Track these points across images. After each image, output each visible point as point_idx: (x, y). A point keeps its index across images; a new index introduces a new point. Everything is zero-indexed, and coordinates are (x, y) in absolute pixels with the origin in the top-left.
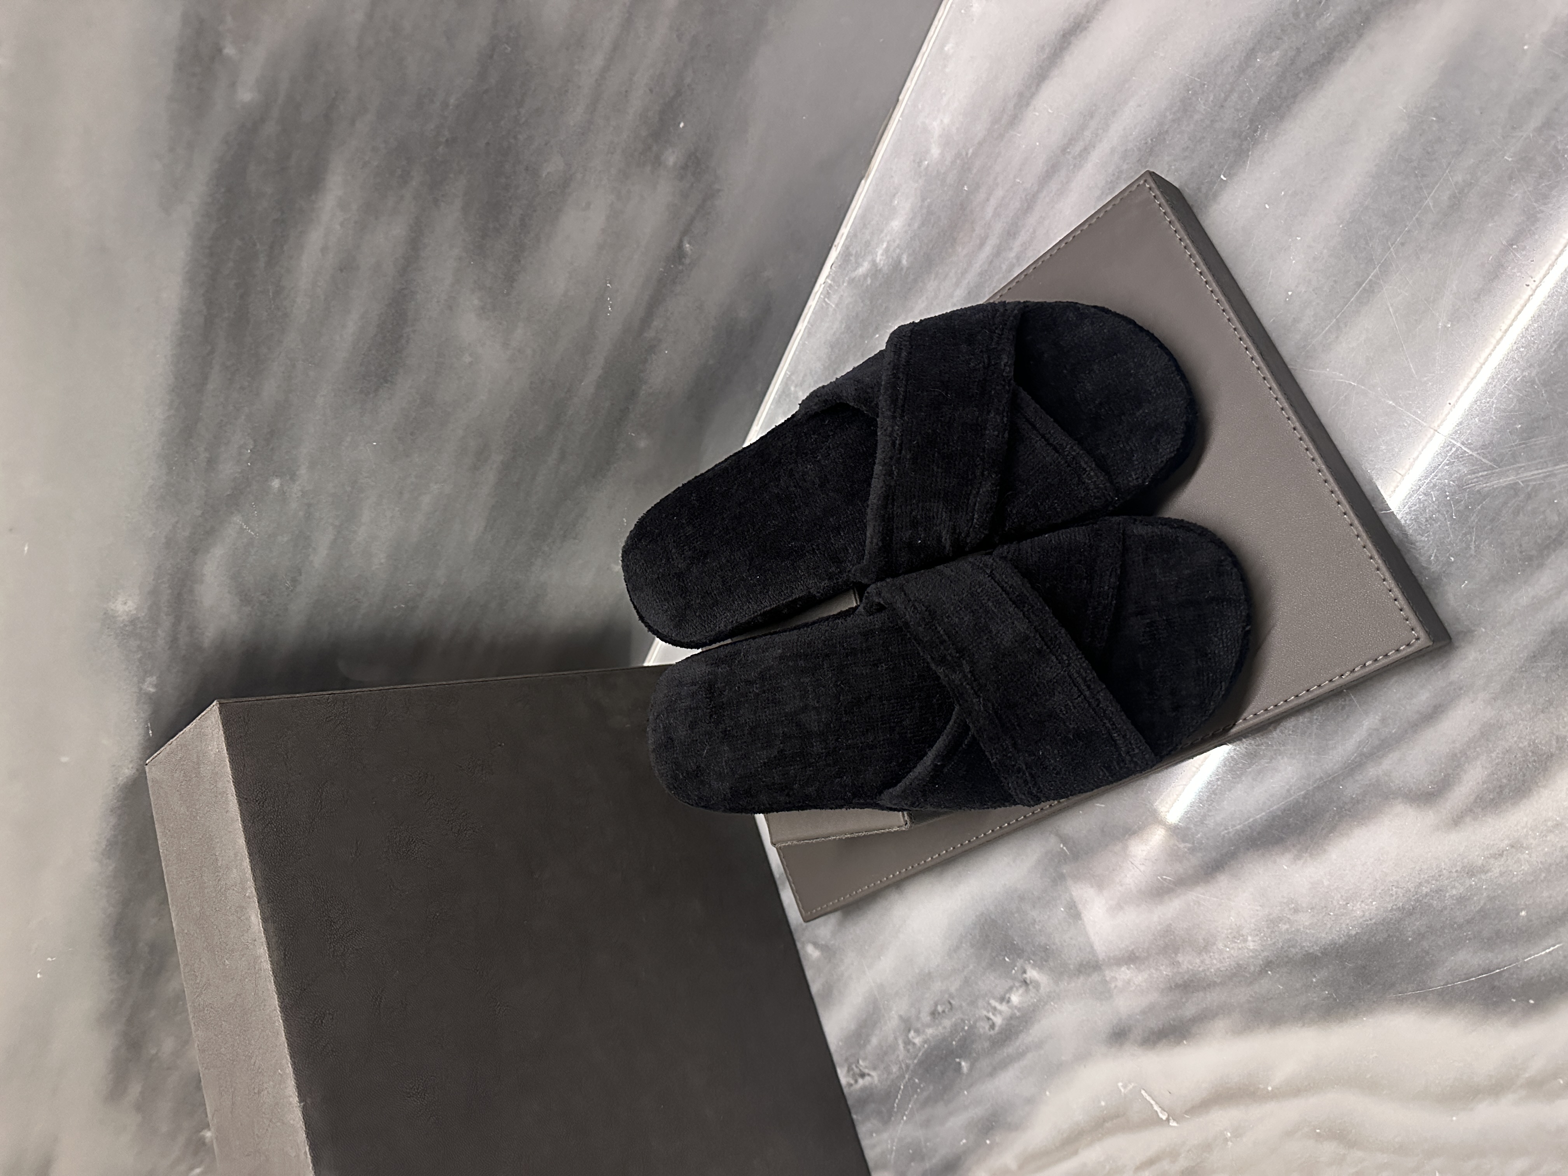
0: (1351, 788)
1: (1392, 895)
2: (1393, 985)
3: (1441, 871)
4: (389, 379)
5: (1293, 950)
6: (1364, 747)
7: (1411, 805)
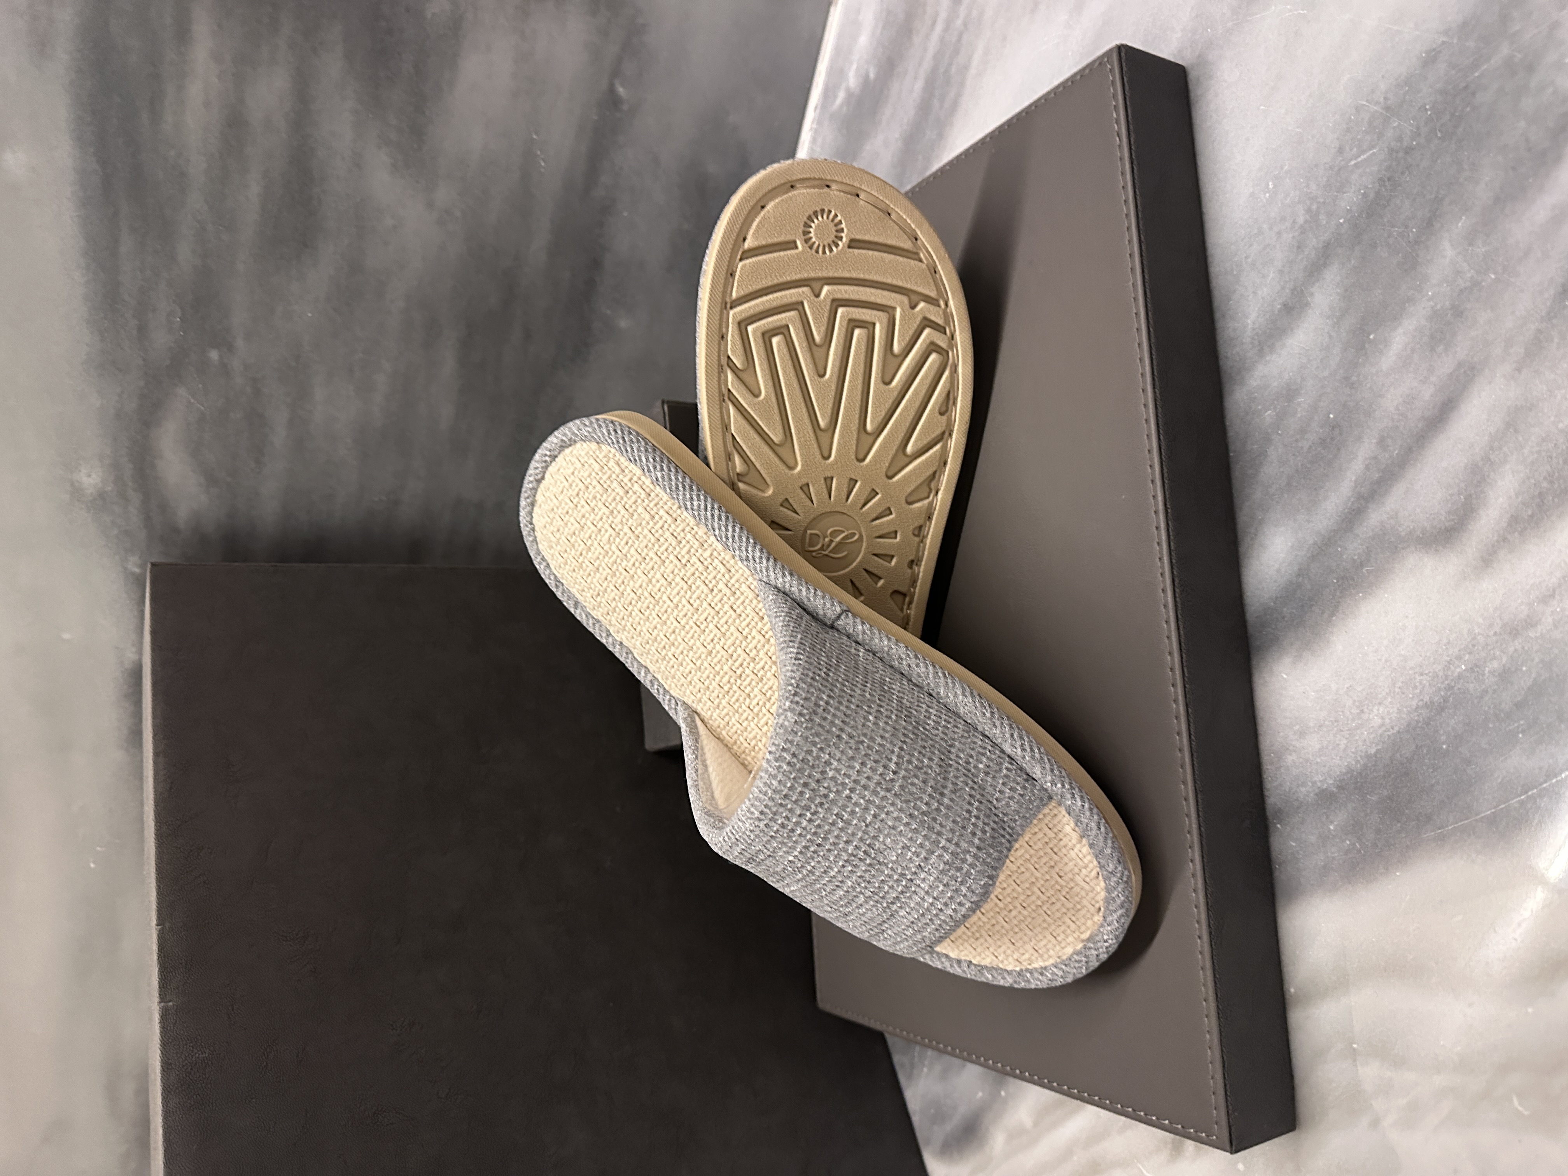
0: (1353, 547)
1: (1415, 687)
2: (1429, 818)
3: (1474, 638)
4: (309, 244)
5: (1303, 789)
6: (1361, 487)
7: (1427, 553)
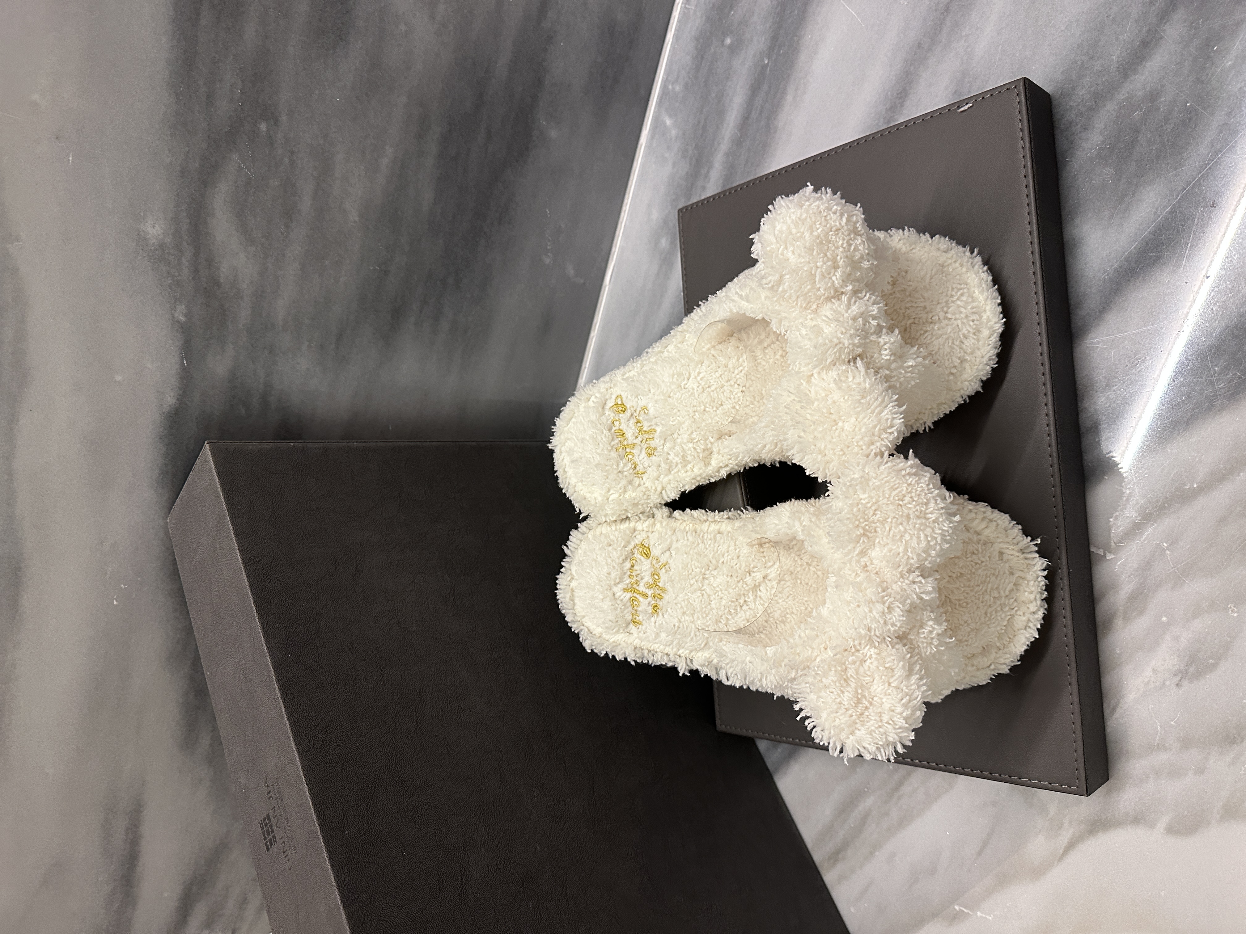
4: (343, 37)
